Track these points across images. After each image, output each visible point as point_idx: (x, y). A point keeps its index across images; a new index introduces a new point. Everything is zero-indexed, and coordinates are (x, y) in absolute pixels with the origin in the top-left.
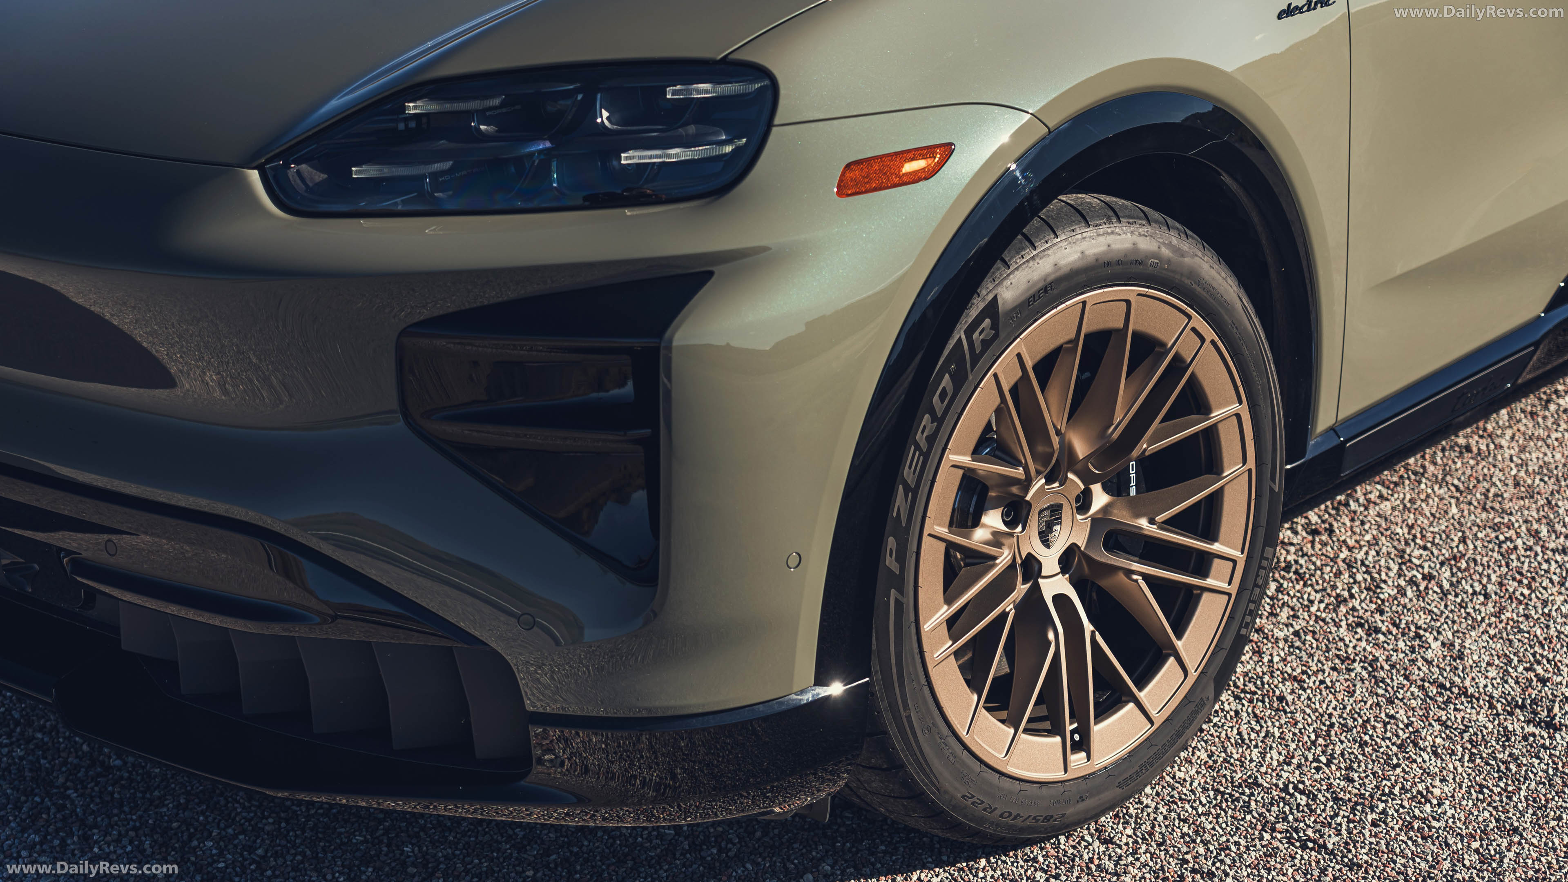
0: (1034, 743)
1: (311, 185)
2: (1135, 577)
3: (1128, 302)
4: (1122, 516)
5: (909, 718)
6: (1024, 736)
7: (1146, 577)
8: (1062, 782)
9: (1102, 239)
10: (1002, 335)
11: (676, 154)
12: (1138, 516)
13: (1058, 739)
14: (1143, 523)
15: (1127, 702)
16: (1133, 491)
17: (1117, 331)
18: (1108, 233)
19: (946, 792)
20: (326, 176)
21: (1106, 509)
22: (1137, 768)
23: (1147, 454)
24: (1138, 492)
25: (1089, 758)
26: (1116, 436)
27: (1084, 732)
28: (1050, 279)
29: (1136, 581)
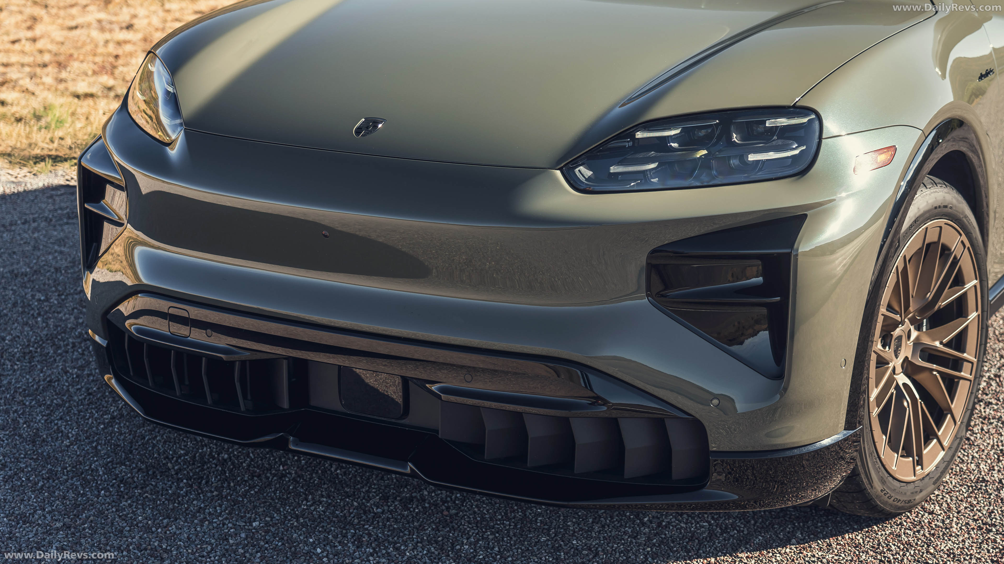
0: (904, 461)
1: (587, 177)
2: (935, 373)
3: (941, 227)
4: (927, 341)
5: (864, 448)
6: (901, 458)
7: (939, 372)
8: (913, 482)
9: (933, 195)
10: (901, 245)
11: (772, 155)
12: (934, 340)
13: (911, 459)
14: (937, 344)
15: (933, 439)
16: (924, 329)
17: (934, 243)
18: (934, 192)
19: (875, 488)
20: (591, 173)
21: (917, 338)
22: (939, 474)
23: (941, 307)
24: (927, 329)
25: (922, 469)
26: (930, 298)
27: (920, 455)
28: (917, 216)
29: (935, 375)
